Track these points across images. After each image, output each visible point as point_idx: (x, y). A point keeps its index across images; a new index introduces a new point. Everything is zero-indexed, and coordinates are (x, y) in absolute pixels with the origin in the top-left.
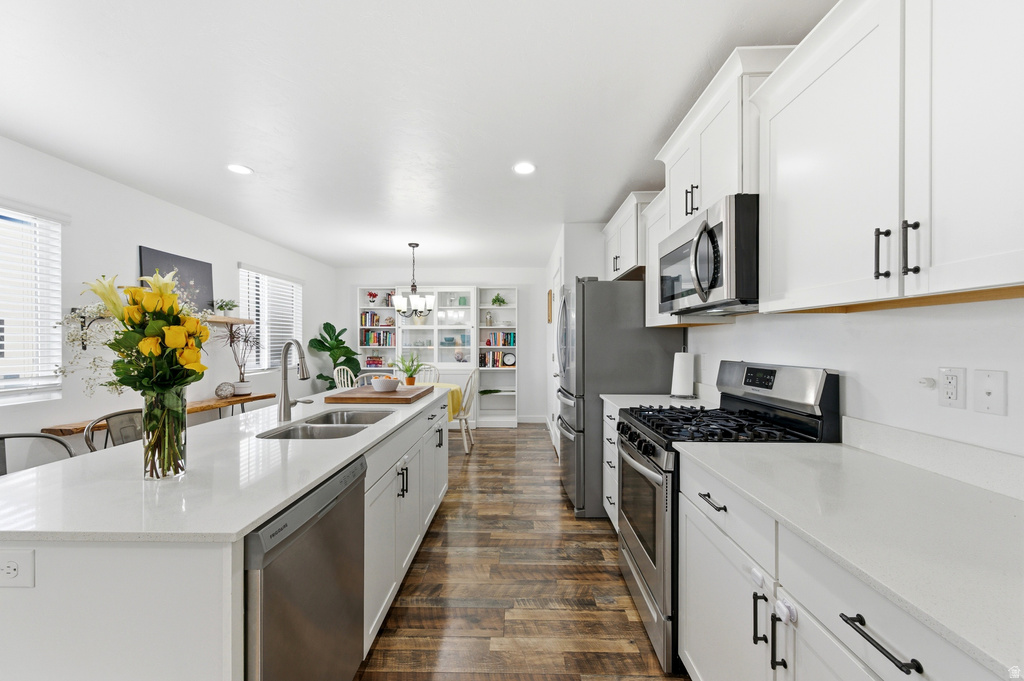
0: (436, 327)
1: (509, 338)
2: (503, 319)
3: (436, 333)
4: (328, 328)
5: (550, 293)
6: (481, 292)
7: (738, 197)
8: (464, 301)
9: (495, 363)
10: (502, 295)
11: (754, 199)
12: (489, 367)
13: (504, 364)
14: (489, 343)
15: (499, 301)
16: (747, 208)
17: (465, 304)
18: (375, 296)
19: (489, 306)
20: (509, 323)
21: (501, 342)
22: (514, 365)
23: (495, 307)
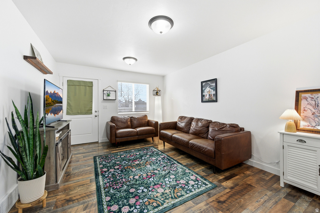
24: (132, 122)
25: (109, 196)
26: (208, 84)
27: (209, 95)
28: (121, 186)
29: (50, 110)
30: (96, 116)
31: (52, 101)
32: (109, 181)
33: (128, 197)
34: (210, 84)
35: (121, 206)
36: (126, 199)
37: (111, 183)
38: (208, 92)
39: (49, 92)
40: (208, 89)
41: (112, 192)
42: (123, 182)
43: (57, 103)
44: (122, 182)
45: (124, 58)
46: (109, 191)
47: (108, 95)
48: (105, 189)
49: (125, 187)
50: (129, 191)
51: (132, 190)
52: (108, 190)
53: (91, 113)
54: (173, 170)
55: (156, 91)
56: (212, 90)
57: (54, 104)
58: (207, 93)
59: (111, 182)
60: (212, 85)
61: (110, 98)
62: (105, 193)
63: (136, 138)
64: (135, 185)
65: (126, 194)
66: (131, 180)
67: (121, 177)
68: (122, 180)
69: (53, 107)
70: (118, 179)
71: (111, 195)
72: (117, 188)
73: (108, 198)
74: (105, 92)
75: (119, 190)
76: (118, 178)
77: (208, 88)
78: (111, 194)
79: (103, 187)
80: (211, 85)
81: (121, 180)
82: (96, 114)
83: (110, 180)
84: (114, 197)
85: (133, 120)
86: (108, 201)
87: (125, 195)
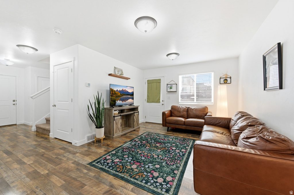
24: (188, 113)
29: (119, 99)
30: (163, 105)
31: (121, 95)
39: (119, 90)
43: (125, 95)
45: (168, 55)
47: (171, 88)
53: (159, 102)
55: (224, 79)
57: (122, 96)
61: (172, 90)
63: (183, 127)
69: (121, 97)
74: (169, 86)
82: (163, 103)
85: (189, 111)
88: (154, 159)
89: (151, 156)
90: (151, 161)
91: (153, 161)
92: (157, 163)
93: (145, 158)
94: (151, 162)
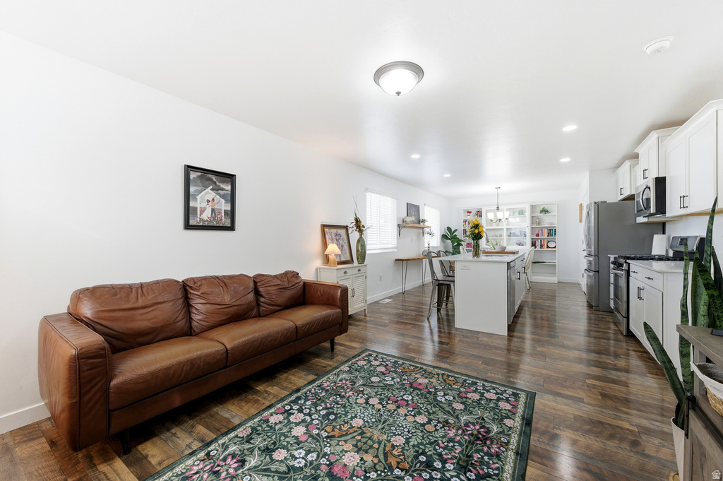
0: (505, 227)
1: (552, 232)
2: (547, 221)
3: (505, 230)
4: (449, 229)
5: (581, 205)
6: (533, 207)
7: (656, 178)
8: (522, 212)
9: (541, 246)
10: (546, 208)
11: (664, 179)
12: (538, 248)
13: (548, 247)
14: (538, 235)
15: (545, 211)
16: (661, 183)
17: (522, 214)
18: (470, 212)
19: (538, 214)
20: (552, 224)
21: (546, 235)
22: (555, 247)
23: (542, 214)
25: (504, 424)
26: (211, 180)
27: (213, 210)
28: (470, 424)
32: (486, 458)
33: (475, 404)
34: (218, 184)
35: (494, 401)
36: (479, 403)
37: (485, 449)
38: (208, 201)
40: (208, 193)
41: (495, 428)
42: (458, 430)
44: (460, 432)
46: (500, 433)
48: (508, 443)
49: (464, 418)
50: (465, 408)
51: (458, 406)
52: (501, 435)
54: (344, 382)
56: (223, 201)
58: (204, 204)
59: (482, 450)
60: (223, 186)
62: (510, 435)
64: (443, 409)
65: (474, 408)
66: (439, 422)
67: (451, 444)
68: (456, 435)
70: (461, 445)
71: (500, 424)
72: (481, 428)
73: (508, 422)
75: (480, 421)
76: (459, 449)
77: (208, 190)
78: (500, 426)
79: (509, 453)
80: (219, 186)
81: (458, 438)
83: (482, 457)
84: (496, 417)
86: (510, 418)
87: (477, 409)
88: (381, 395)
89: (388, 404)
90: (388, 390)
91: (384, 389)
92: (375, 385)
93: (402, 396)
94: (387, 387)
